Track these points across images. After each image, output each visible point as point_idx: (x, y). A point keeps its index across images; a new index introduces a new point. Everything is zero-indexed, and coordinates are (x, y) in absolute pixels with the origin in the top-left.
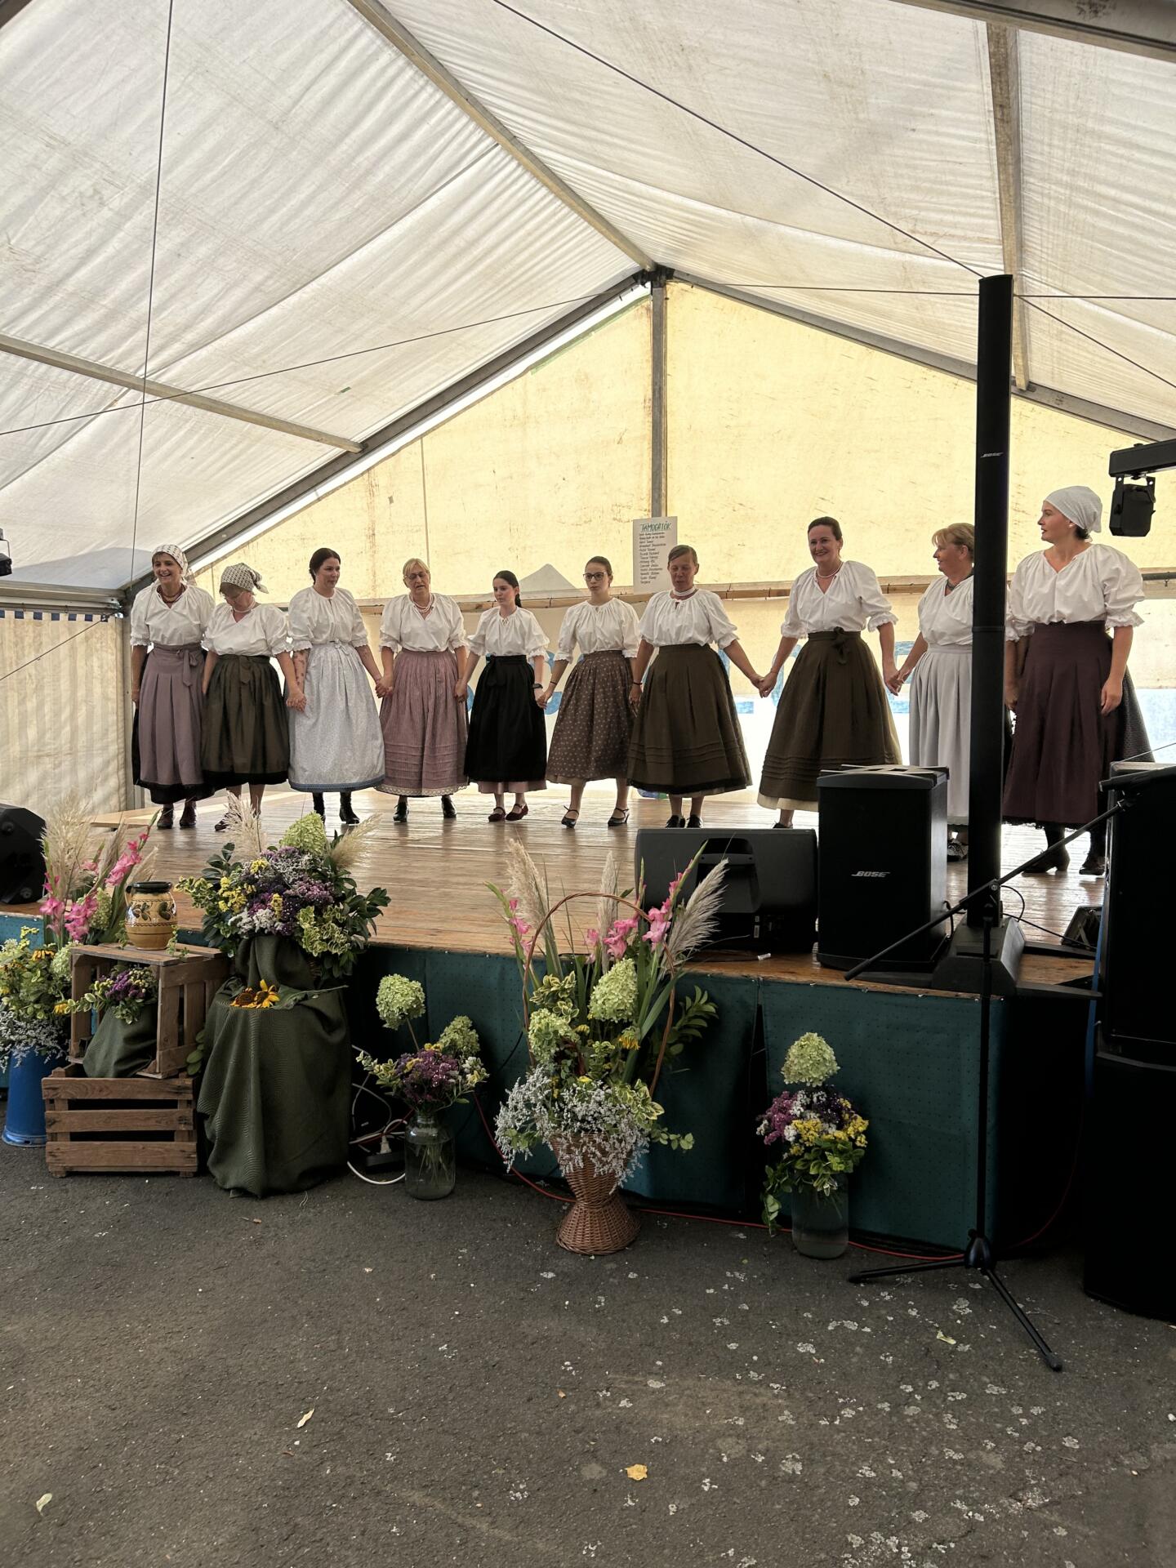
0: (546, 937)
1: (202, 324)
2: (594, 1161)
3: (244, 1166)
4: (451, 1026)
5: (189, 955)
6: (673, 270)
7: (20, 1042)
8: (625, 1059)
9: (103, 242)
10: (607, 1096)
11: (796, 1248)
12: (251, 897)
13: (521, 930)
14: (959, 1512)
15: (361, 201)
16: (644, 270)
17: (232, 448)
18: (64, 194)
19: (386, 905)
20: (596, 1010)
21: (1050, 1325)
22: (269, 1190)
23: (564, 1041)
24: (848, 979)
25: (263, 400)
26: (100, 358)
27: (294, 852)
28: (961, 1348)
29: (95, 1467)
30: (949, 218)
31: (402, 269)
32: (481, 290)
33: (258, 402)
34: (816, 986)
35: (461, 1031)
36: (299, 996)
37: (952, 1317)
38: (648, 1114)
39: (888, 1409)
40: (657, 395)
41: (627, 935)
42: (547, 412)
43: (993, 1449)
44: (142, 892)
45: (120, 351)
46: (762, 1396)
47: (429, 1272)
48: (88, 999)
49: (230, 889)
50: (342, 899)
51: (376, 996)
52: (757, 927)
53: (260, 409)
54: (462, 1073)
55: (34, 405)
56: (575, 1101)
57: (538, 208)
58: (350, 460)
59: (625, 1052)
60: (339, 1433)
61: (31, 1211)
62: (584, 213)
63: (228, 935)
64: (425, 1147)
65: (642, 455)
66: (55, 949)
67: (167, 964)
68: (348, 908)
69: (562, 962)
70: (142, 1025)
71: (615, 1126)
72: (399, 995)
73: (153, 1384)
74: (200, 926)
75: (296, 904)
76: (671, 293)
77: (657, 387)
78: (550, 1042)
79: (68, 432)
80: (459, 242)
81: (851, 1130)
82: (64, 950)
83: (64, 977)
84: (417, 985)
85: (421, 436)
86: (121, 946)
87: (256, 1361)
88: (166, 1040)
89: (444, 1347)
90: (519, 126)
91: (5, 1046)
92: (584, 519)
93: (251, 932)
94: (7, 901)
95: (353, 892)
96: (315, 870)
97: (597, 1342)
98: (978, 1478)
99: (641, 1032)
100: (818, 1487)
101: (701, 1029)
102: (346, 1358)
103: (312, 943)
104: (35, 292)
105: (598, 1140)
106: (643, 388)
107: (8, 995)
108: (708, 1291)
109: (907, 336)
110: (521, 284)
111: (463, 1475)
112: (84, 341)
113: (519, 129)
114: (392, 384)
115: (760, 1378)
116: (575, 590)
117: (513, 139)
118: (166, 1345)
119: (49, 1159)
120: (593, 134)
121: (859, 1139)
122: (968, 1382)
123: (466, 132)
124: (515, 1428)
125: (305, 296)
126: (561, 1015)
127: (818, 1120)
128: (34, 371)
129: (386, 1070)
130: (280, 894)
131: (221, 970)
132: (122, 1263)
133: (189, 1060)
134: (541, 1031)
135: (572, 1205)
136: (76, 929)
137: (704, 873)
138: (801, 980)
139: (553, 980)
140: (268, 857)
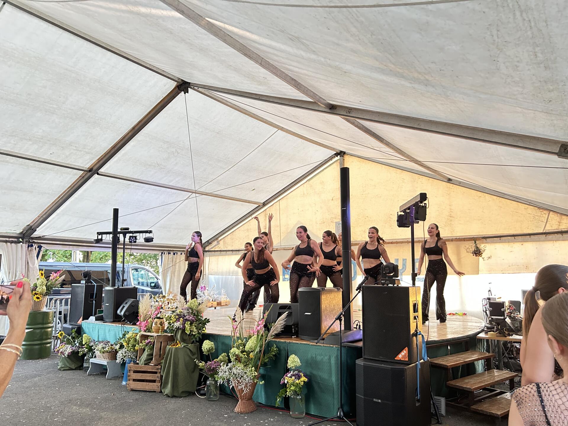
3: (168, 389)
4: (221, 355)
6: (346, 152)
11: (291, 416)
12: (177, 319)
13: (234, 328)
16: (337, 153)
19: (208, 323)
20: (246, 348)
22: (173, 396)
23: (237, 356)
25: (230, 194)
26: (183, 187)
27: (189, 308)
33: (228, 194)
35: (223, 356)
36: (185, 345)
38: (252, 374)
44: (157, 319)
49: (173, 317)
50: (197, 320)
51: (202, 345)
52: (293, 329)
54: (220, 366)
58: (260, 208)
59: (251, 359)
63: (171, 328)
65: (339, 203)
67: (157, 336)
68: (198, 323)
70: (151, 352)
75: (186, 321)
76: (346, 159)
78: (234, 356)
81: (300, 380)
83: (138, 340)
84: (213, 343)
85: (279, 200)
86: (150, 332)
88: (156, 355)
92: (323, 222)
93: (176, 328)
95: (201, 319)
96: (193, 313)
99: (255, 353)
101: (274, 355)
103: (188, 331)
108: (261, 421)
112: (179, 183)
114: (268, 187)
117: (283, 128)
121: (301, 383)
126: (240, 350)
127: (294, 378)
129: (201, 364)
130: (183, 318)
131: (172, 339)
132: (132, 406)
133: (161, 361)
134: (232, 353)
135: (239, 401)
136: (143, 328)
137: (280, 314)
138: (297, 342)
139: (239, 341)
140: (182, 309)
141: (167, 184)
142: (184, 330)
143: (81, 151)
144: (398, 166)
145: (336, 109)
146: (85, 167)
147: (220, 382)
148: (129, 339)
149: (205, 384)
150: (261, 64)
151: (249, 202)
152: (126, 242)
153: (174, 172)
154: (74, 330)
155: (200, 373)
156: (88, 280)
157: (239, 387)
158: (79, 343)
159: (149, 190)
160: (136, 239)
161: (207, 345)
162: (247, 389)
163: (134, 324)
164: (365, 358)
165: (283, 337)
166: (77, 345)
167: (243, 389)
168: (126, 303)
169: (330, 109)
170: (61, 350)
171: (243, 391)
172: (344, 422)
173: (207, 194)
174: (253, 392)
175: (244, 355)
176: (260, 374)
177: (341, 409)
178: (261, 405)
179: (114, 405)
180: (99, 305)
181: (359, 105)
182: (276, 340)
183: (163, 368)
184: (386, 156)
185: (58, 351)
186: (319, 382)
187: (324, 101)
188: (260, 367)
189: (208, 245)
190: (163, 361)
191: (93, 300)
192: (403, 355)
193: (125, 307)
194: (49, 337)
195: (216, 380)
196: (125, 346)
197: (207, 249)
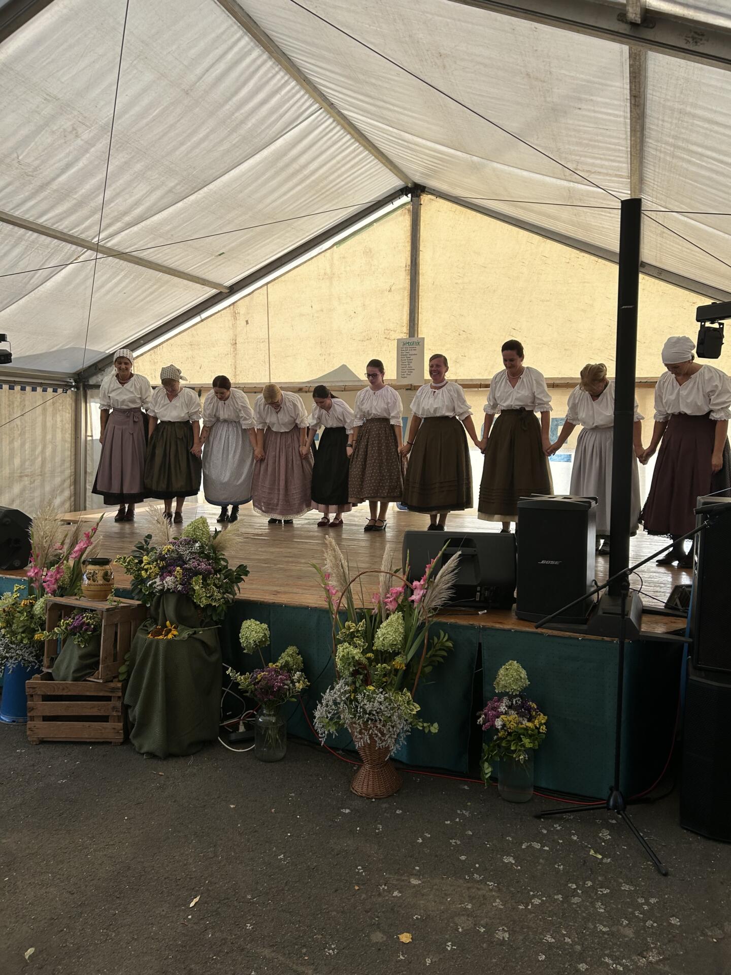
0: (347, 598)
1: (135, 211)
2: (376, 739)
3: (153, 738)
4: (286, 653)
5: (122, 605)
6: (425, 187)
7: (12, 657)
8: (396, 675)
9: (77, 160)
10: (386, 698)
11: (500, 796)
12: (162, 569)
13: (332, 593)
14: (608, 964)
15: (237, 140)
16: (407, 187)
17: (149, 288)
18: (54, 129)
19: (247, 576)
20: (378, 644)
21: (660, 847)
22: (168, 755)
23: (358, 663)
24: (537, 628)
25: (170, 259)
26: (70, 230)
27: (190, 541)
28: (605, 861)
29: (62, 930)
30: (598, 162)
31: (259, 181)
32: (307, 196)
33: (167, 260)
34: (515, 631)
35: (292, 656)
36: (191, 631)
37: (599, 841)
38: (410, 710)
39: (561, 899)
40: (414, 263)
41: (397, 597)
42: (345, 271)
43: (627, 925)
44: (93, 564)
45: (84, 226)
46: (483, 890)
47: (271, 809)
48: (56, 631)
49: (148, 564)
50: (220, 571)
51: (240, 632)
52: (478, 593)
53: (168, 264)
54: (293, 682)
55: (28, 258)
56: (365, 701)
57: (344, 147)
58: (223, 297)
59: (396, 671)
60: (216, 911)
61: (17, 765)
62: (372, 151)
63: (147, 593)
64: (267, 729)
65: (404, 299)
66: (36, 599)
67: (108, 610)
68: (223, 577)
69: (357, 613)
70: (90, 648)
71: (390, 717)
72: (254, 632)
73: (98, 878)
74: (128, 586)
75: (190, 574)
76: (424, 201)
77: (414, 258)
78: (349, 664)
79: (47, 276)
80: (296, 166)
81: (536, 721)
82: (42, 600)
83: (41, 617)
84: (265, 626)
85: (267, 284)
86: (78, 598)
87: (163, 864)
88: (106, 658)
89: (282, 856)
90: (335, 97)
91: (2, 660)
92: (367, 338)
93: (162, 590)
94: (5, 568)
95: (226, 567)
96: (203, 553)
97: (378, 854)
98: (619, 943)
99: (407, 659)
100: (519, 948)
101: (443, 657)
102: (220, 862)
103: (200, 599)
104: (32, 189)
105: (379, 726)
106: (404, 258)
107: (4, 628)
108: (446, 822)
109: (567, 231)
110: (332, 193)
111: (296, 939)
112: (61, 220)
113: (335, 99)
114: (250, 251)
115: (481, 878)
116: (360, 381)
117: (331, 105)
118: (105, 853)
119: (28, 733)
120: (381, 104)
121: (542, 727)
122: (610, 882)
123: (302, 99)
124: (327, 908)
125: (199, 196)
126: (356, 647)
127: (516, 716)
128: (29, 238)
129: (244, 679)
130: (181, 567)
131: (148, 616)
133: (120, 671)
134: (343, 657)
136: (50, 586)
137: (446, 559)
138: (506, 627)
139: (351, 624)
140: (171, 543)
142: (185, 597)
151: (203, 282)
161: (251, 631)
169: (636, 26)
173: (119, 256)
183: (132, 688)
189: (95, 374)
197: (92, 381)
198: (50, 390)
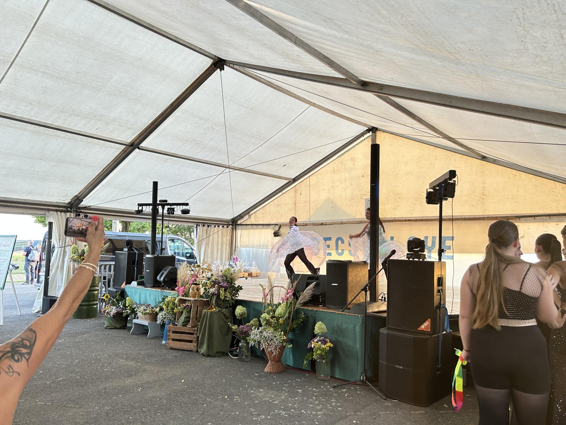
3: (204, 348)
4: (253, 320)
6: (377, 128)
12: (212, 285)
13: (265, 295)
16: (369, 129)
17: (256, 181)
19: (241, 290)
20: (276, 314)
22: (208, 355)
23: (268, 321)
26: (218, 162)
27: (223, 276)
33: (260, 170)
36: (220, 309)
38: (281, 337)
42: (343, 168)
43: (321, 406)
44: (194, 285)
46: (282, 394)
48: (179, 308)
49: (209, 284)
51: (235, 310)
52: (320, 299)
58: (291, 183)
59: (279, 323)
61: (160, 353)
63: (208, 295)
67: (194, 300)
68: (232, 289)
70: (189, 315)
71: (273, 339)
75: (221, 287)
76: (378, 135)
78: (265, 321)
82: (178, 298)
83: (177, 304)
84: (245, 308)
85: (309, 176)
86: (188, 297)
88: (193, 318)
92: (353, 199)
93: (211, 294)
95: (234, 286)
96: (226, 280)
97: (256, 384)
99: (283, 319)
101: (301, 322)
103: (222, 296)
104: (201, 148)
112: (213, 158)
114: (298, 163)
117: (315, 104)
119: (167, 344)
125: (267, 143)
126: (269, 315)
127: (320, 343)
129: (235, 327)
130: (218, 285)
131: (207, 304)
132: (172, 362)
133: (198, 324)
134: (263, 318)
135: (268, 362)
136: (181, 293)
137: (308, 284)
138: (324, 310)
139: (270, 307)
140: (218, 277)
141: (202, 159)
142: (218, 295)
143: (123, 126)
144: (431, 142)
145: (368, 86)
146: (127, 141)
147: (252, 344)
148: (168, 302)
149: (238, 346)
150: (295, 43)
151: (280, 178)
152: (164, 214)
153: (209, 147)
154: (118, 294)
155: (233, 336)
156: (130, 248)
157: (269, 349)
158: (123, 305)
159: (186, 164)
160: (174, 211)
161: (240, 310)
162: (277, 352)
163: (173, 289)
164: (388, 328)
165: (311, 306)
166: (121, 306)
167: (273, 351)
168: (165, 270)
169: (362, 86)
170: (107, 310)
171: (273, 353)
172: (366, 386)
173: (240, 169)
174: (282, 355)
175: (274, 320)
176: (288, 338)
177: (364, 374)
178: (289, 367)
179: (156, 361)
180: (140, 271)
181: (391, 82)
182: (304, 308)
183: (199, 330)
184: (418, 133)
185: (104, 311)
186: (344, 348)
187: (356, 78)
188: (288, 332)
189: (240, 219)
190: (199, 324)
191: (135, 267)
192: (425, 326)
193: (164, 274)
194: (96, 299)
195: (248, 341)
196: (165, 309)
197: (239, 222)
198: (221, 226)
